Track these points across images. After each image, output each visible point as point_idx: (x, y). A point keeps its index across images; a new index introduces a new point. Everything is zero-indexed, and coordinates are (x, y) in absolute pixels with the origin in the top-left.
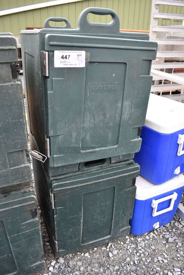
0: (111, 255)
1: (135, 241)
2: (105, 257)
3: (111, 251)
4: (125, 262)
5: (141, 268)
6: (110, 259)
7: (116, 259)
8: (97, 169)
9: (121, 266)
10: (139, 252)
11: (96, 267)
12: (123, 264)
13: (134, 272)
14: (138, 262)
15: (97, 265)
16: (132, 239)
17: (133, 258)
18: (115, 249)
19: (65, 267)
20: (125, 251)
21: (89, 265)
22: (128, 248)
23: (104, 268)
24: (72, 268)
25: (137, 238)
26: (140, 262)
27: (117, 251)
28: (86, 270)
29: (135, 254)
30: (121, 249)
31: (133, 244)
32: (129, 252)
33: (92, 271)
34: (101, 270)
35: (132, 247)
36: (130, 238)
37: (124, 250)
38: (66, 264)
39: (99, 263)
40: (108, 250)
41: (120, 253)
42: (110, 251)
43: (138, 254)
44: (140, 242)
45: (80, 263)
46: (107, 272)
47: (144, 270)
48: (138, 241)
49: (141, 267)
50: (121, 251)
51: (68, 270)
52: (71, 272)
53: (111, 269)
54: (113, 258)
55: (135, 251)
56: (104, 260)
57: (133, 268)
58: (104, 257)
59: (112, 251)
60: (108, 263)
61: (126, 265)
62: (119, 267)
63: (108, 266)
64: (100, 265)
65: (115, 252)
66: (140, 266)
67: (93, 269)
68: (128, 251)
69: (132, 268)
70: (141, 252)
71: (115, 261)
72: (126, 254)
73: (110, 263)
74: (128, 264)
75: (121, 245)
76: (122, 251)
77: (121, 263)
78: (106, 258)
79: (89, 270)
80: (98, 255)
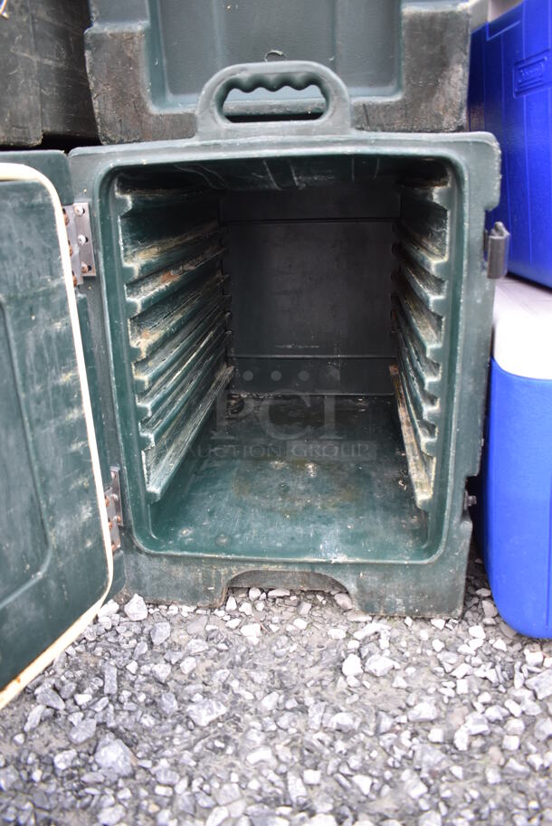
0: (352, 666)
1: (510, 660)
2: (321, 667)
3: (364, 655)
4: (403, 719)
5: (475, 774)
6: (335, 681)
7: (370, 695)
8: (279, 139)
9: (372, 725)
10: (503, 706)
11: (253, 682)
12: (386, 723)
13: (425, 774)
14: (478, 743)
15: (260, 677)
16: (500, 644)
17: (455, 720)
18: (387, 653)
19: (137, 636)
20: (433, 678)
21: (232, 665)
22: (454, 674)
23: (286, 699)
24: (158, 650)
25: (526, 651)
26: (483, 750)
27: (390, 663)
28: (206, 679)
29: (478, 705)
30: (418, 665)
31: (493, 667)
32: (455, 688)
33: (226, 687)
34: (269, 703)
35: (480, 673)
36: (491, 642)
37: (434, 673)
38: (146, 630)
39: (280, 675)
40: (353, 645)
41: (404, 678)
42: (359, 650)
43: (494, 713)
44: (537, 670)
45: (198, 646)
46: (284, 721)
47: (486, 792)
48: (524, 662)
49: (478, 770)
50: (411, 670)
51: (134, 648)
52: (142, 657)
53: (315, 716)
54: (353, 682)
55: (486, 697)
56: (307, 676)
57: (427, 758)
58: (316, 663)
59: (370, 654)
60: (319, 689)
61: (398, 733)
62: (364, 724)
63: (309, 701)
64: (277, 684)
65: (379, 664)
66: (474, 765)
67: (235, 684)
68: (451, 684)
69: (423, 755)
70: (516, 710)
71: (355, 698)
72: (431, 690)
73: (330, 694)
74: (414, 734)
75: (429, 652)
76: (418, 674)
77: (381, 713)
78: (322, 670)
79: (216, 682)
80: (294, 647)
